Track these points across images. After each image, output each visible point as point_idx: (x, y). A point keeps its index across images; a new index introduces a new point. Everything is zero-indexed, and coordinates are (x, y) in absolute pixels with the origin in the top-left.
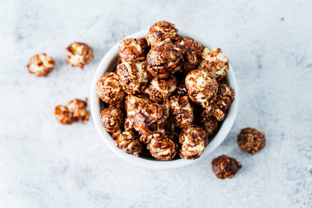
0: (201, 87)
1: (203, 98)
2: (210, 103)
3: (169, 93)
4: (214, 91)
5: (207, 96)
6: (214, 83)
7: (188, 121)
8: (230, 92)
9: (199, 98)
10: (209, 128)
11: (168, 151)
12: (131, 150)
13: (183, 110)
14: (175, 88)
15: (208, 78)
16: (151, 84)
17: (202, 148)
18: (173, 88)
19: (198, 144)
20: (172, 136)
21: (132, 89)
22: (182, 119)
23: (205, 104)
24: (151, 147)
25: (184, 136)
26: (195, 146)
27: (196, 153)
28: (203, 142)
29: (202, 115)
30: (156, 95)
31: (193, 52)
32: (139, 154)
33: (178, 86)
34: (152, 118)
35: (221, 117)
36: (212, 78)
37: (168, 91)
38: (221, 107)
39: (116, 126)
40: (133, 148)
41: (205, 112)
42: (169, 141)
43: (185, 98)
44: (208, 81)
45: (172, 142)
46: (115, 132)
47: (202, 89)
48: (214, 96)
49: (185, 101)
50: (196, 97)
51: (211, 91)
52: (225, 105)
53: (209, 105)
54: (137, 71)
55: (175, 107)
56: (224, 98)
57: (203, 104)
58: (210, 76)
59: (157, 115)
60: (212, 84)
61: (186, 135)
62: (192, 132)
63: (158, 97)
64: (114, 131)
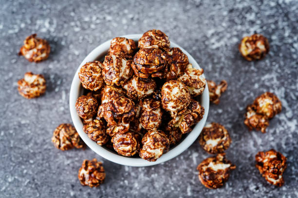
0: (175, 97)
1: (173, 107)
2: (179, 114)
3: (145, 94)
4: (185, 104)
5: (177, 106)
6: (188, 97)
7: (154, 125)
8: (200, 110)
9: (170, 106)
10: (173, 136)
11: (129, 148)
12: (95, 138)
13: (152, 113)
14: (152, 92)
15: (183, 90)
16: (131, 82)
17: (161, 153)
18: (150, 92)
19: (158, 148)
20: (136, 135)
21: (111, 81)
22: (150, 121)
23: (174, 113)
24: (115, 141)
25: (148, 137)
26: (154, 149)
27: (153, 156)
28: (163, 148)
29: (169, 123)
30: (133, 93)
31: (178, 65)
32: (102, 143)
33: (155, 91)
34: (119, 110)
35: (185, 130)
36: (187, 92)
37: (145, 92)
38: (188, 121)
39: (89, 114)
40: (97, 137)
41: (172, 122)
42: (132, 139)
43: (158, 103)
44: (182, 93)
45: (135, 140)
46: (87, 119)
47: (175, 99)
48: (184, 109)
49: (157, 106)
50: (167, 105)
51: (183, 103)
52: (192, 119)
53: (177, 116)
54: (122, 66)
55: (146, 108)
56: (194, 114)
57: (172, 113)
58: (185, 90)
59: (124, 109)
60: (185, 97)
61: (149, 136)
62: (155, 135)
63: (134, 95)
64: (86, 117)
